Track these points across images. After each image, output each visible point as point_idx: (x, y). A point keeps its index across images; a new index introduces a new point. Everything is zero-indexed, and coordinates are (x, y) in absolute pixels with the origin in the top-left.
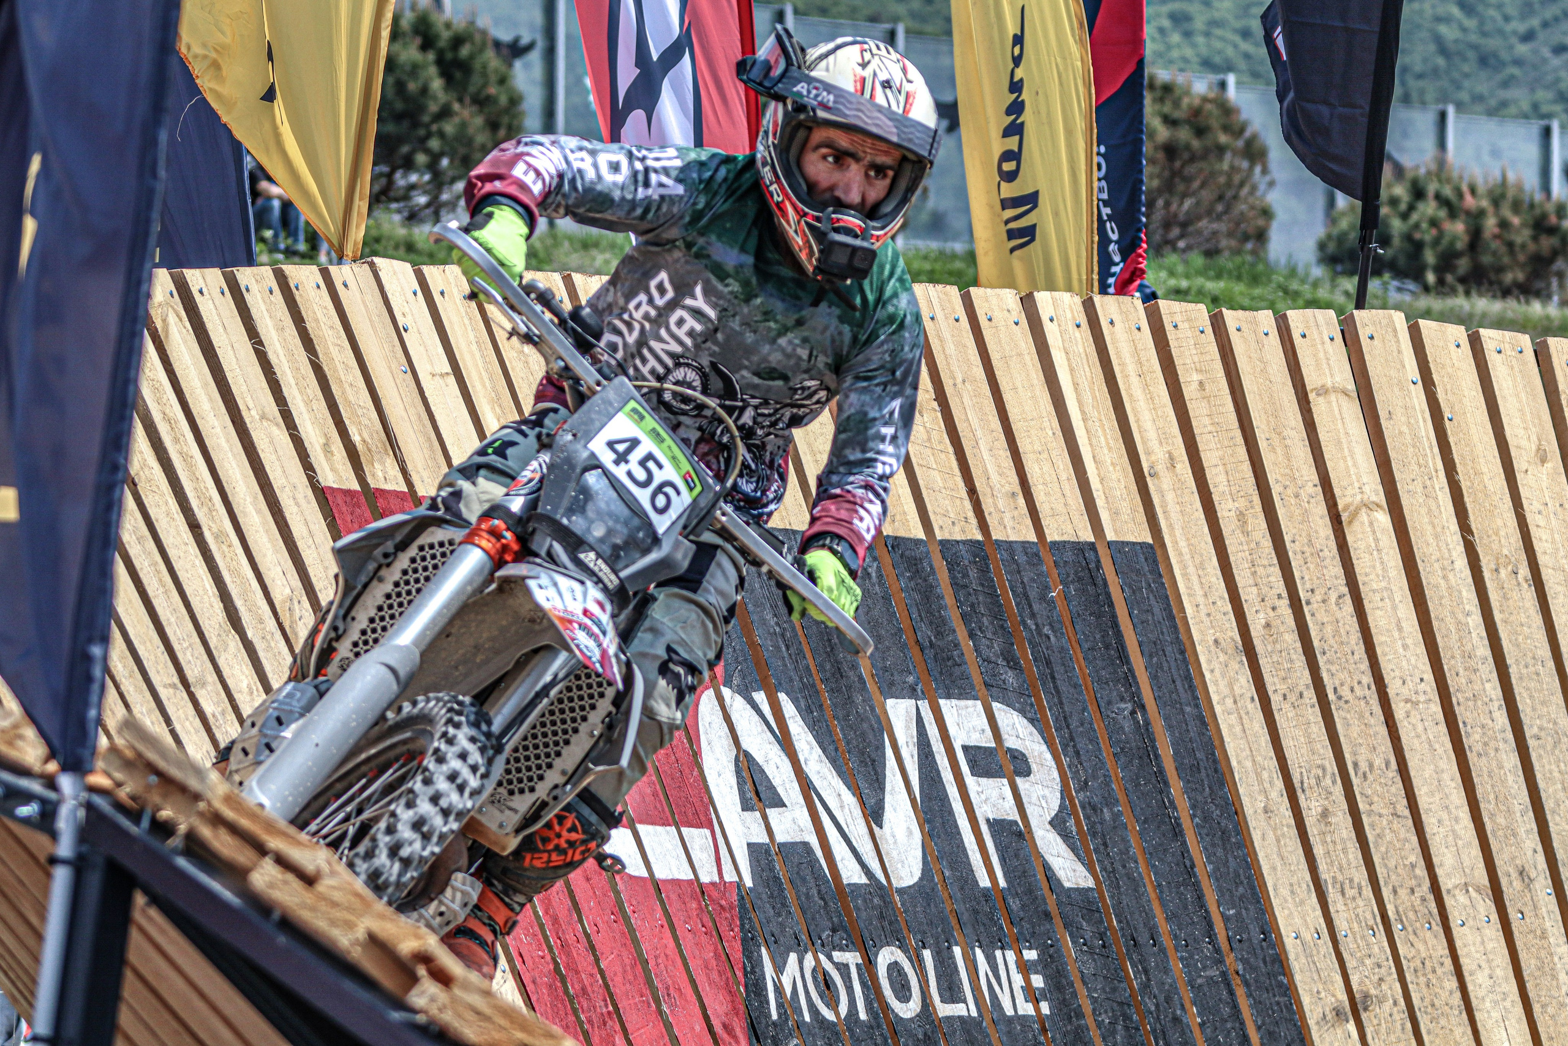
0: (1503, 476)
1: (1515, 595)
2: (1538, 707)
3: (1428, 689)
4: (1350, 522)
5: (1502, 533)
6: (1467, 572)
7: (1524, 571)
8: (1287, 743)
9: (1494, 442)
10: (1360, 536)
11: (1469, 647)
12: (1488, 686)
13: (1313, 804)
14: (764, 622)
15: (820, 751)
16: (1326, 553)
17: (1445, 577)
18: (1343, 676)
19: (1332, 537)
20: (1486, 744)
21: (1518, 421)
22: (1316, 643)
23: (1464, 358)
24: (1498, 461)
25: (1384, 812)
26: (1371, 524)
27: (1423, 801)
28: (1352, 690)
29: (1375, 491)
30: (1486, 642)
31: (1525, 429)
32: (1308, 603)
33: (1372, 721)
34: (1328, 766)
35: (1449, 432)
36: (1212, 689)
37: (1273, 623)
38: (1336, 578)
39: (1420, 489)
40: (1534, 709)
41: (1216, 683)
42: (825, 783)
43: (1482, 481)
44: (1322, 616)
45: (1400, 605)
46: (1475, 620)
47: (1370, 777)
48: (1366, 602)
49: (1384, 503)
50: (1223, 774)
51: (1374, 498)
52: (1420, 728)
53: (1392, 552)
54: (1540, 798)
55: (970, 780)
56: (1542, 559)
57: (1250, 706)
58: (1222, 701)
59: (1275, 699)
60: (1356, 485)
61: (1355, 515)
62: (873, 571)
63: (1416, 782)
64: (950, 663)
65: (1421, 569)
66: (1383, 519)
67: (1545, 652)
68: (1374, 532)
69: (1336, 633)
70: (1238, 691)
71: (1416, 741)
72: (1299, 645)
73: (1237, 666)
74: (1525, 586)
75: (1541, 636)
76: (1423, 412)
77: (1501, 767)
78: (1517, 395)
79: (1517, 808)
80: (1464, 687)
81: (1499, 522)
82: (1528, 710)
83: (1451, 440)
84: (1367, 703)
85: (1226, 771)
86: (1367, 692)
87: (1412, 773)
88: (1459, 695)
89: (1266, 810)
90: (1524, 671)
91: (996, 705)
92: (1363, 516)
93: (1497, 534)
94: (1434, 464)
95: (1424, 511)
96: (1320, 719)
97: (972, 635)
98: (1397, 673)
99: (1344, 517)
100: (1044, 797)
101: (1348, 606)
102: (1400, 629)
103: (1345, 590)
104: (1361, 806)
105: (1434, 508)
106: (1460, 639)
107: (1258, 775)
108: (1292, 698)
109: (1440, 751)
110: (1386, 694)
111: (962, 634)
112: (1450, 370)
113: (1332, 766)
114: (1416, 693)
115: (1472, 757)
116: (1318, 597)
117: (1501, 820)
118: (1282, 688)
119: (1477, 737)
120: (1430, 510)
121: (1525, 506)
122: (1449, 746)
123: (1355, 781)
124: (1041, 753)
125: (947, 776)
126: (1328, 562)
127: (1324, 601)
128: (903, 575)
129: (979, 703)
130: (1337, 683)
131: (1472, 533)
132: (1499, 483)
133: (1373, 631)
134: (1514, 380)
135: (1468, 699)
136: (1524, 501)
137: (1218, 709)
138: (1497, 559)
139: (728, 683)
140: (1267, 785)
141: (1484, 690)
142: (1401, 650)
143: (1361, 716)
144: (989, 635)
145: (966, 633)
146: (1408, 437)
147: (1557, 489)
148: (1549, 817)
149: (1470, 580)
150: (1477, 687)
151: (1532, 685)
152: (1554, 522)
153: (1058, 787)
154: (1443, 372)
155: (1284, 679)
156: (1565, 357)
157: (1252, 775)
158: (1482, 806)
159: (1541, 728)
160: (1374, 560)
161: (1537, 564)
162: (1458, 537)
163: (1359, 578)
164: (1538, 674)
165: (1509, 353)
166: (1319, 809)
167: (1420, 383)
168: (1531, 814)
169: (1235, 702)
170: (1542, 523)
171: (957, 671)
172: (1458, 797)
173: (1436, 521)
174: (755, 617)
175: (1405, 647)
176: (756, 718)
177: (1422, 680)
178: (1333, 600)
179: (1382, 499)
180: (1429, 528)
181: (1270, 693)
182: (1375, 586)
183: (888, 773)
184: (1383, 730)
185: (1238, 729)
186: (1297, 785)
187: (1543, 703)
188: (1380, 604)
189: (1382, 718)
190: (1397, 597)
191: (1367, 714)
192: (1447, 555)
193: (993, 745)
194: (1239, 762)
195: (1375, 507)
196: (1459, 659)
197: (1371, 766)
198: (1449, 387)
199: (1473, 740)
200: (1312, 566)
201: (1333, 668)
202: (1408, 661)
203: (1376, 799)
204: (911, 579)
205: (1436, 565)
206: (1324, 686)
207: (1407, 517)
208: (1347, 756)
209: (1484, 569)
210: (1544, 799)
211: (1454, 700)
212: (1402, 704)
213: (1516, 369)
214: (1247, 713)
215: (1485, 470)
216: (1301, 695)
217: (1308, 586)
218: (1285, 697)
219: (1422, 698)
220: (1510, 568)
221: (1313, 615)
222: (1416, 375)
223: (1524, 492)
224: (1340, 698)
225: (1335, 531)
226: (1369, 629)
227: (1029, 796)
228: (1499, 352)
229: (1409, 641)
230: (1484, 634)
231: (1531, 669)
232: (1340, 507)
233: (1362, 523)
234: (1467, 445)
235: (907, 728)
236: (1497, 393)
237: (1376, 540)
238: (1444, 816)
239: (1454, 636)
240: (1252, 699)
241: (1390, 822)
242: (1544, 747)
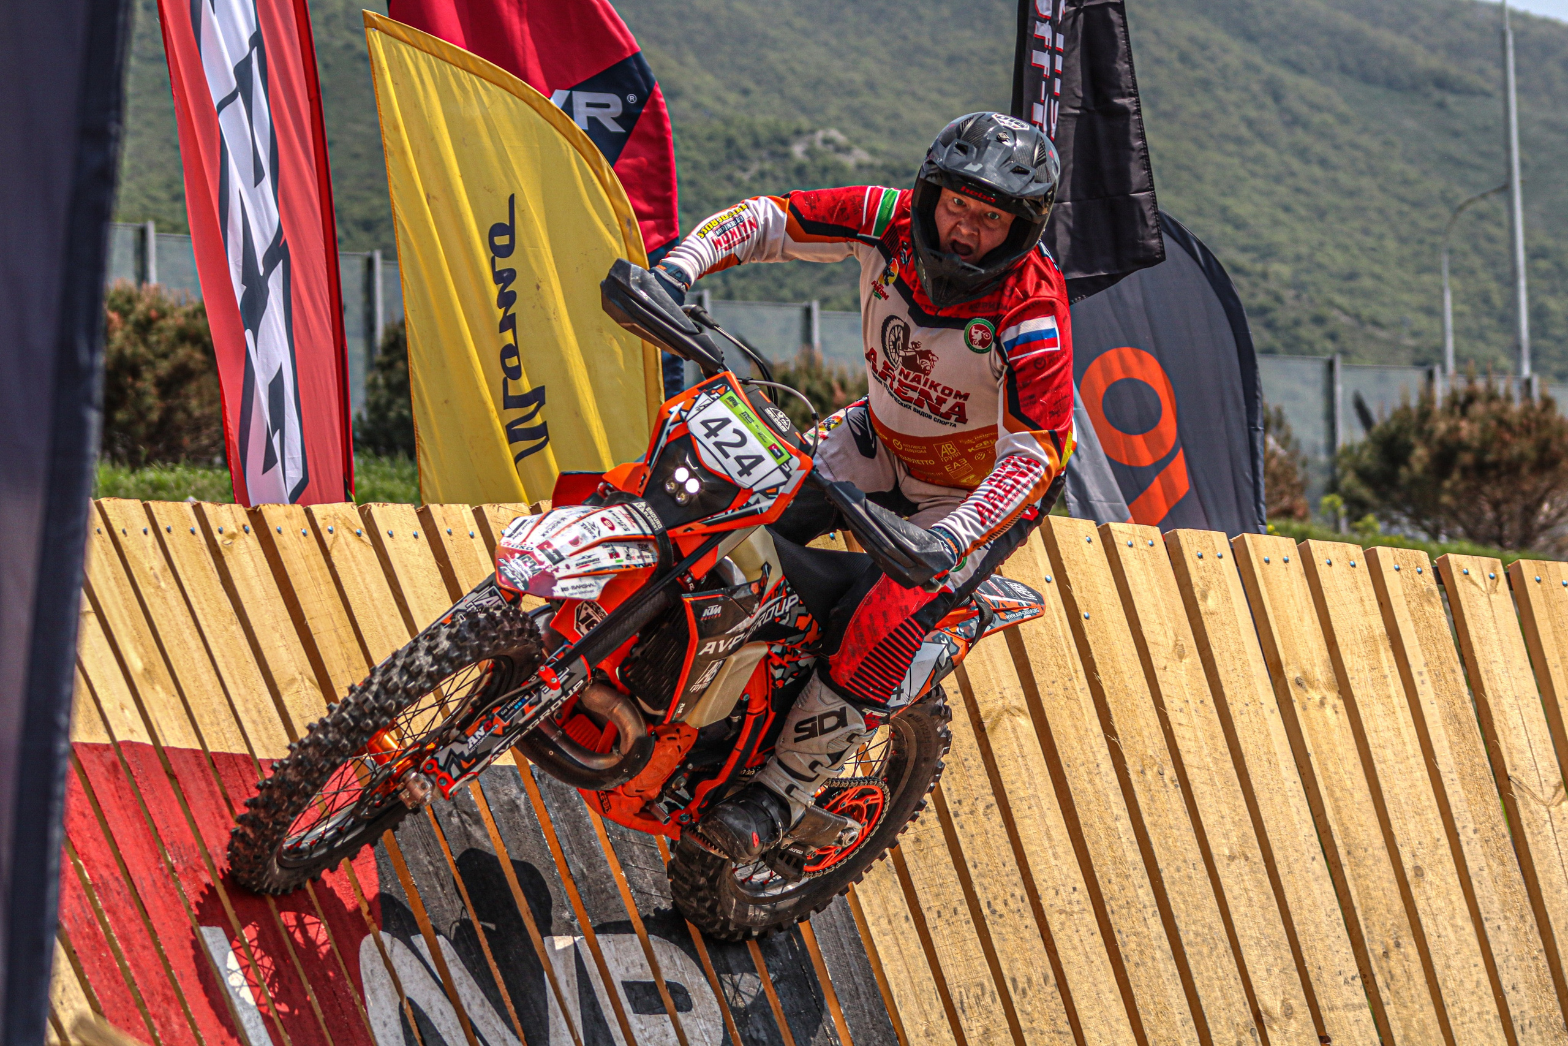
0: (1142, 673)
1: (1162, 796)
2: (1192, 910)
3: (1082, 898)
4: (993, 729)
5: (1146, 733)
6: (1114, 775)
7: (1170, 772)
8: (944, 962)
9: (1131, 639)
10: (1004, 743)
11: (1119, 853)
12: (1141, 892)
13: (974, 1024)
14: (417, 862)
15: (482, 995)
16: (971, 762)
17: (1091, 781)
18: (996, 889)
19: (976, 745)
20: (1142, 952)
21: (1154, 616)
22: (966, 856)
23: (1095, 552)
24: (1137, 658)
25: (1046, 1028)
26: (1014, 729)
27: (1083, 1014)
28: (1006, 904)
29: (1015, 695)
30: (1137, 847)
31: (1161, 624)
32: (956, 815)
33: (1027, 934)
34: (986, 984)
35: (1087, 631)
36: (866, 910)
37: (923, 838)
38: (983, 787)
39: (1060, 692)
40: (1188, 915)
41: (870, 903)
42: (490, 1028)
43: (1122, 680)
44: (971, 828)
45: (1048, 813)
46: (1124, 824)
47: (1030, 993)
48: (1014, 811)
49: (1026, 708)
50: (882, 998)
51: (1015, 703)
52: (1076, 941)
53: (1036, 758)
54: (1200, 1006)
55: (632, 1018)
56: (1187, 759)
57: (905, 926)
58: (877, 923)
59: (930, 917)
60: (997, 690)
61: (996, 722)
62: (521, 802)
63: (1076, 996)
64: (604, 896)
65: (1067, 774)
66: (1026, 724)
67: (1195, 854)
68: (1017, 738)
69: (986, 843)
70: (891, 911)
71: (1071, 953)
72: (949, 859)
73: (889, 884)
74: (1172, 787)
75: (1190, 837)
76: (1058, 611)
77: (1160, 976)
78: (1151, 590)
79: (1178, 1017)
80: (1117, 895)
81: (1142, 722)
82: (1183, 916)
83: (1089, 638)
84: (1022, 916)
85: (884, 993)
86: (1021, 905)
87: (1071, 986)
88: (1113, 903)
89: (928, 1034)
90: (1177, 876)
91: (652, 938)
92: (1006, 721)
93: (1140, 735)
94: (1074, 664)
95: (1065, 713)
96: (976, 935)
97: (623, 865)
98: (1050, 884)
99: (987, 723)
100: (707, 1031)
101: (997, 817)
102: (1050, 838)
103: (992, 799)
104: (1023, 1024)
105: (1076, 710)
106: (1110, 846)
107: (916, 995)
108: (946, 914)
109: (1098, 962)
110: (1040, 905)
111: (612, 864)
112: (1083, 567)
113: (990, 986)
114: (1070, 903)
115: (1129, 967)
116: (967, 809)
117: (1163, 1032)
118: (936, 904)
119: (1133, 946)
120: (1072, 713)
121: (1166, 705)
122: (1106, 956)
123: (1015, 998)
124: (701, 986)
125: (609, 1014)
126: (973, 771)
127: (972, 812)
128: (551, 806)
129: (636, 936)
130: (990, 896)
131: (1116, 735)
132: (1139, 682)
133: (1023, 840)
134: (1147, 574)
135: (1121, 907)
136: (1164, 697)
137: (873, 930)
138: (1143, 760)
139: (386, 929)
140: (927, 1007)
141: (1137, 896)
142: (1052, 859)
143: (1016, 930)
144: (642, 865)
145: (617, 864)
146: (1045, 637)
147: (1196, 685)
148: (1210, 1026)
149: (1116, 783)
150: (1130, 893)
151: (1185, 888)
152: (1195, 719)
153: (720, 1021)
154: (1076, 569)
155: (937, 895)
156: (1195, 549)
157: (912, 997)
158: (1142, 1017)
159: (1197, 934)
160: (1019, 767)
161: (1182, 764)
162: (1102, 739)
163: (1006, 786)
164: (1190, 878)
165: (1140, 546)
166: (981, 1030)
167: (1054, 581)
168: (1192, 1023)
169: (890, 922)
170: (1183, 722)
171: (612, 905)
172: (1119, 1010)
173: (1079, 724)
174: (409, 858)
175: (1056, 856)
176: (417, 963)
177: (1075, 889)
178: (981, 810)
179: (1023, 703)
180: (1073, 731)
181: (924, 911)
182: (1022, 794)
183: (551, 1014)
184: (1039, 944)
185: (894, 950)
186: (957, 1005)
187: (1197, 908)
188: (1028, 813)
189: (1038, 931)
190: (1045, 805)
191: (1023, 928)
192: (1092, 759)
193: (652, 979)
194: (897, 985)
195: (1017, 712)
196: (1111, 866)
197: (1029, 981)
198: (1083, 584)
199: (1128, 948)
200: (957, 776)
201: (986, 882)
202: (1060, 870)
203: (1036, 1015)
204: (559, 809)
205: (1082, 769)
206: (978, 901)
207: (1050, 721)
208: (1005, 972)
209: (1130, 772)
210: (1204, 1008)
211: (1108, 909)
212: (1057, 915)
213: (1149, 563)
214: (903, 933)
215: (1124, 668)
216: (955, 911)
217: (955, 797)
218: (939, 912)
219: (1076, 908)
220: (1155, 769)
221: (962, 827)
222: (1050, 575)
223: (1164, 690)
224: (994, 912)
225: (978, 738)
226: (1018, 838)
227: (692, 1031)
228: (1131, 546)
229: (1060, 850)
230: (1134, 839)
231: (1183, 873)
232: (982, 714)
233: (1005, 729)
234: (1105, 644)
235: (566, 966)
236: (1131, 588)
237: (1020, 746)
238: (1105, 1030)
239: (1104, 843)
240: (907, 918)
241: (1052, 1039)
242: (1200, 953)
